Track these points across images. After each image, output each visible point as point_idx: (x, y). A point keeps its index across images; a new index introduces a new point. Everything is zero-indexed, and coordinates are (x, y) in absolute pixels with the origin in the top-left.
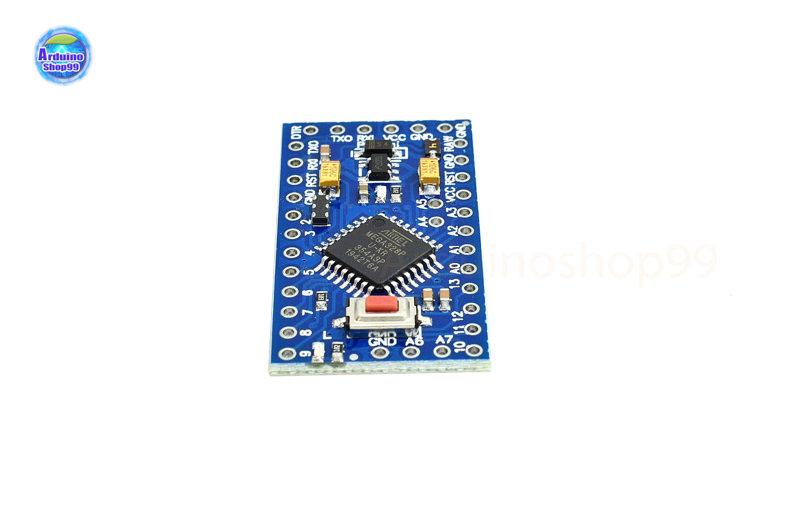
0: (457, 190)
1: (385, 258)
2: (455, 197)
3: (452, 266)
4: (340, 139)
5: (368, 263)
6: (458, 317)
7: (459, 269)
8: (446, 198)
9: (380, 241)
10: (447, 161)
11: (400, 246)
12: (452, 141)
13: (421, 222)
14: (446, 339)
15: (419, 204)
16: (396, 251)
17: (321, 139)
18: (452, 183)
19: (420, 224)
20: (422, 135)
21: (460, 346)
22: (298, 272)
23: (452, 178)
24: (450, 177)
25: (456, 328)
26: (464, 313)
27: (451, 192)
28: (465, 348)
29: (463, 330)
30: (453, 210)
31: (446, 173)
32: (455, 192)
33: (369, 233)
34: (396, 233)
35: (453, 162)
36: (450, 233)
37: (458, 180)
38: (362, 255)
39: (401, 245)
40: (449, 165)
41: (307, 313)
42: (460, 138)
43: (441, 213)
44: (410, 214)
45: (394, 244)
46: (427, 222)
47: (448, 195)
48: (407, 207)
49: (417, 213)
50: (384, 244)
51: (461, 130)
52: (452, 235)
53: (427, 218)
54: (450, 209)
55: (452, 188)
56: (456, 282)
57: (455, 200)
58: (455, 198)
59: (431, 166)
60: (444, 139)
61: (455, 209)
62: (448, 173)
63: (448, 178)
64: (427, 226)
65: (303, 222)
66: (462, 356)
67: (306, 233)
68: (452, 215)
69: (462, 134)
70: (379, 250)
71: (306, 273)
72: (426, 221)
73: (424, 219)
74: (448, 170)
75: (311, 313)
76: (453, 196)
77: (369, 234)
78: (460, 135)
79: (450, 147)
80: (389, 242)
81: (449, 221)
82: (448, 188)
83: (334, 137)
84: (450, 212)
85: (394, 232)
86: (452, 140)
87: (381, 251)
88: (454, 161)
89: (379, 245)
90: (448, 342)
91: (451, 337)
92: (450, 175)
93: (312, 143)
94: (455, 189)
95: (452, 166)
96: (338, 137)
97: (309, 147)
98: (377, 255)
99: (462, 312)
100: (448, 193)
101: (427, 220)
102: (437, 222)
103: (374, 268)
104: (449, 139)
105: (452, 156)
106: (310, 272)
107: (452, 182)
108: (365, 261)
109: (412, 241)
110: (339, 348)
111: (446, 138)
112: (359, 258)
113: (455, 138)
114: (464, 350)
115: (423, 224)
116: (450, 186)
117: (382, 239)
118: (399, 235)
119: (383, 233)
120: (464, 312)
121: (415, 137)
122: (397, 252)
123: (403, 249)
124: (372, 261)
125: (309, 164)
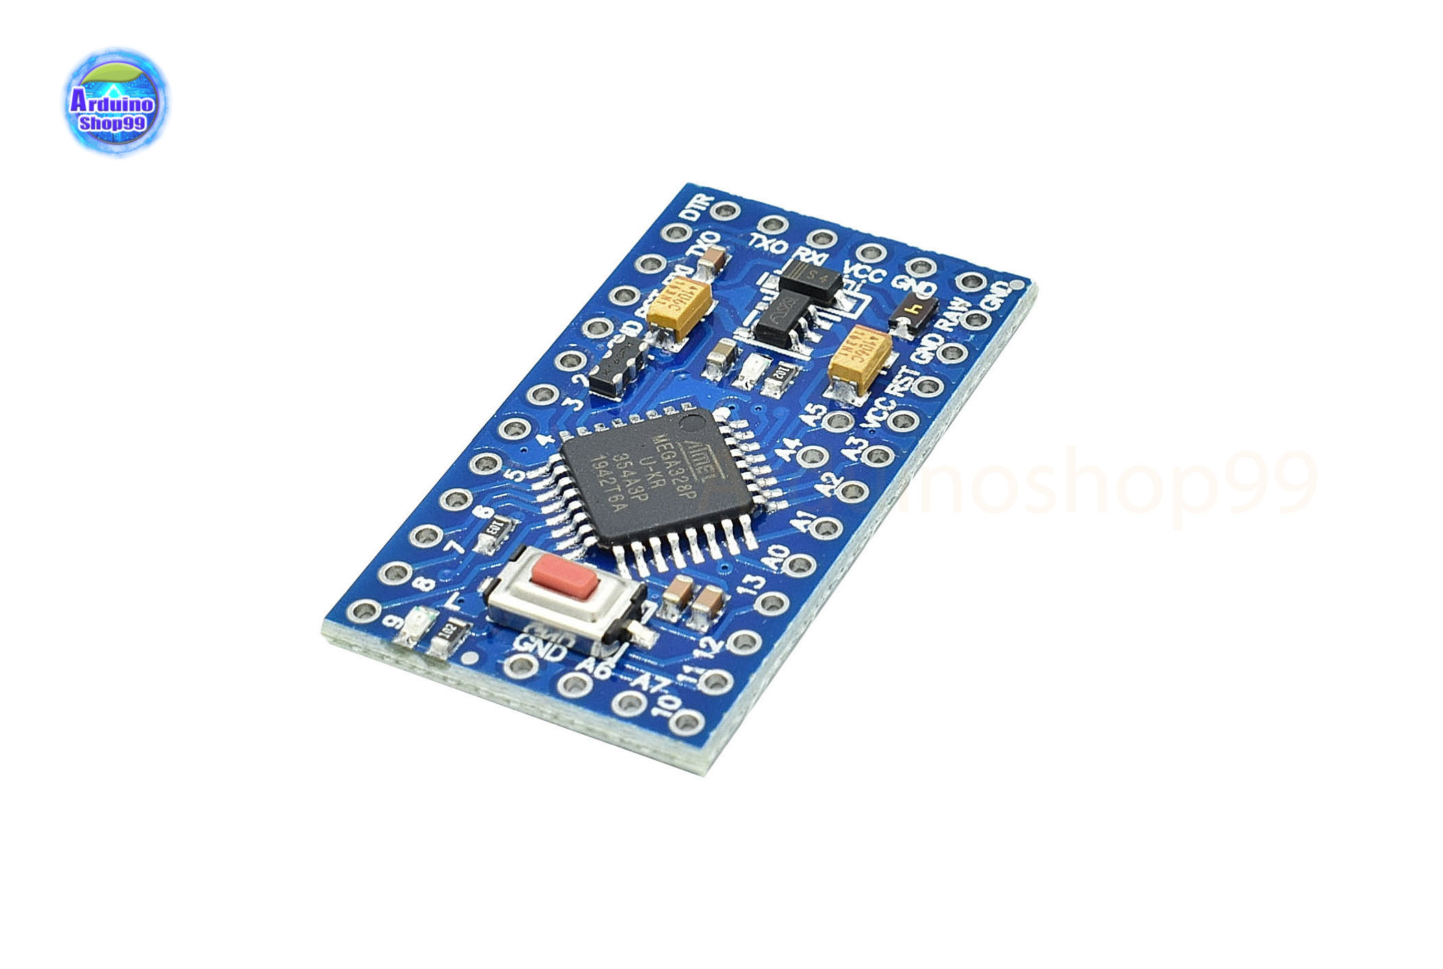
0: (896, 410)
1: (652, 493)
2: (884, 420)
3: (774, 550)
4: (765, 244)
5: (617, 492)
6: (708, 649)
7: (782, 560)
8: (866, 417)
9: (669, 457)
10: (923, 347)
11: (696, 478)
12: (964, 312)
13: (785, 447)
14: (653, 682)
15: (808, 414)
16: (682, 487)
17: (730, 234)
18: (900, 392)
19: (779, 452)
20: (917, 284)
21: (668, 707)
22: (498, 468)
23: (906, 383)
24: (906, 379)
25: (687, 669)
26: (724, 647)
27: (884, 408)
28: (674, 712)
29: (697, 676)
30: (860, 445)
31: (904, 369)
32: (890, 412)
33: (662, 436)
35: (934, 352)
36: (818, 487)
37: (915, 390)
38: (618, 474)
39: (699, 478)
40: (922, 357)
41: (455, 549)
42: (984, 310)
43: (835, 443)
44: (778, 426)
45: (688, 473)
46: (794, 453)
47: (874, 413)
48: (781, 412)
49: (793, 426)
50: (671, 466)
51: (997, 296)
52: (819, 492)
53: (801, 445)
54: (856, 442)
55: (892, 402)
56: (757, 582)
57: (879, 426)
58: (883, 423)
59: (865, 345)
60: (952, 303)
61: (866, 443)
62: (907, 371)
63: (899, 380)
64: (788, 460)
65: (578, 379)
66: (659, 725)
67: (568, 401)
68: (850, 454)
69: (992, 304)
70: (653, 475)
71: (509, 475)
72: (794, 449)
73: (792, 443)
74: (911, 366)
75: (461, 550)
76: (881, 419)
77: (660, 439)
78: (988, 304)
79: (950, 321)
80: (683, 465)
81: (838, 464)
82: (884, 399)
83: (756, 236)
84: (851, 447)
85: (707, 451)
86: (966, 309)
87: (655, 479)
88: (937, 353)
89: (660, 466)
90: (653, 690)
91: (666, 681)
92: (908, 375)
93: (707, 236)
94: (895, 405)
95: (925, 359)
96: (764, 238)
97: (698, 241)
98: (643, 483)
99: (721, 643)
100: (877, 410)
101: (797, 448)
102: (813, 457)
103: (617, 506)
104: (960, 306)
105: (942, 340)
106: (517, 476)
107: (902, 391)
108: (615, 486)
109: (724, 477)
110: (452, 633)
111: (958, 303)
112: (606, 478)
113: (975, 307)
114: (668, 714)
115: (784, 454)
116: (890, 397)
117: (674, 457)
118: (711, 458)
119: (685, 446)
120: (727, 646)
121: (900, 283)
122: (683, 490)
123: (697, 486)
124: (624, 490)
125: (672, 274)
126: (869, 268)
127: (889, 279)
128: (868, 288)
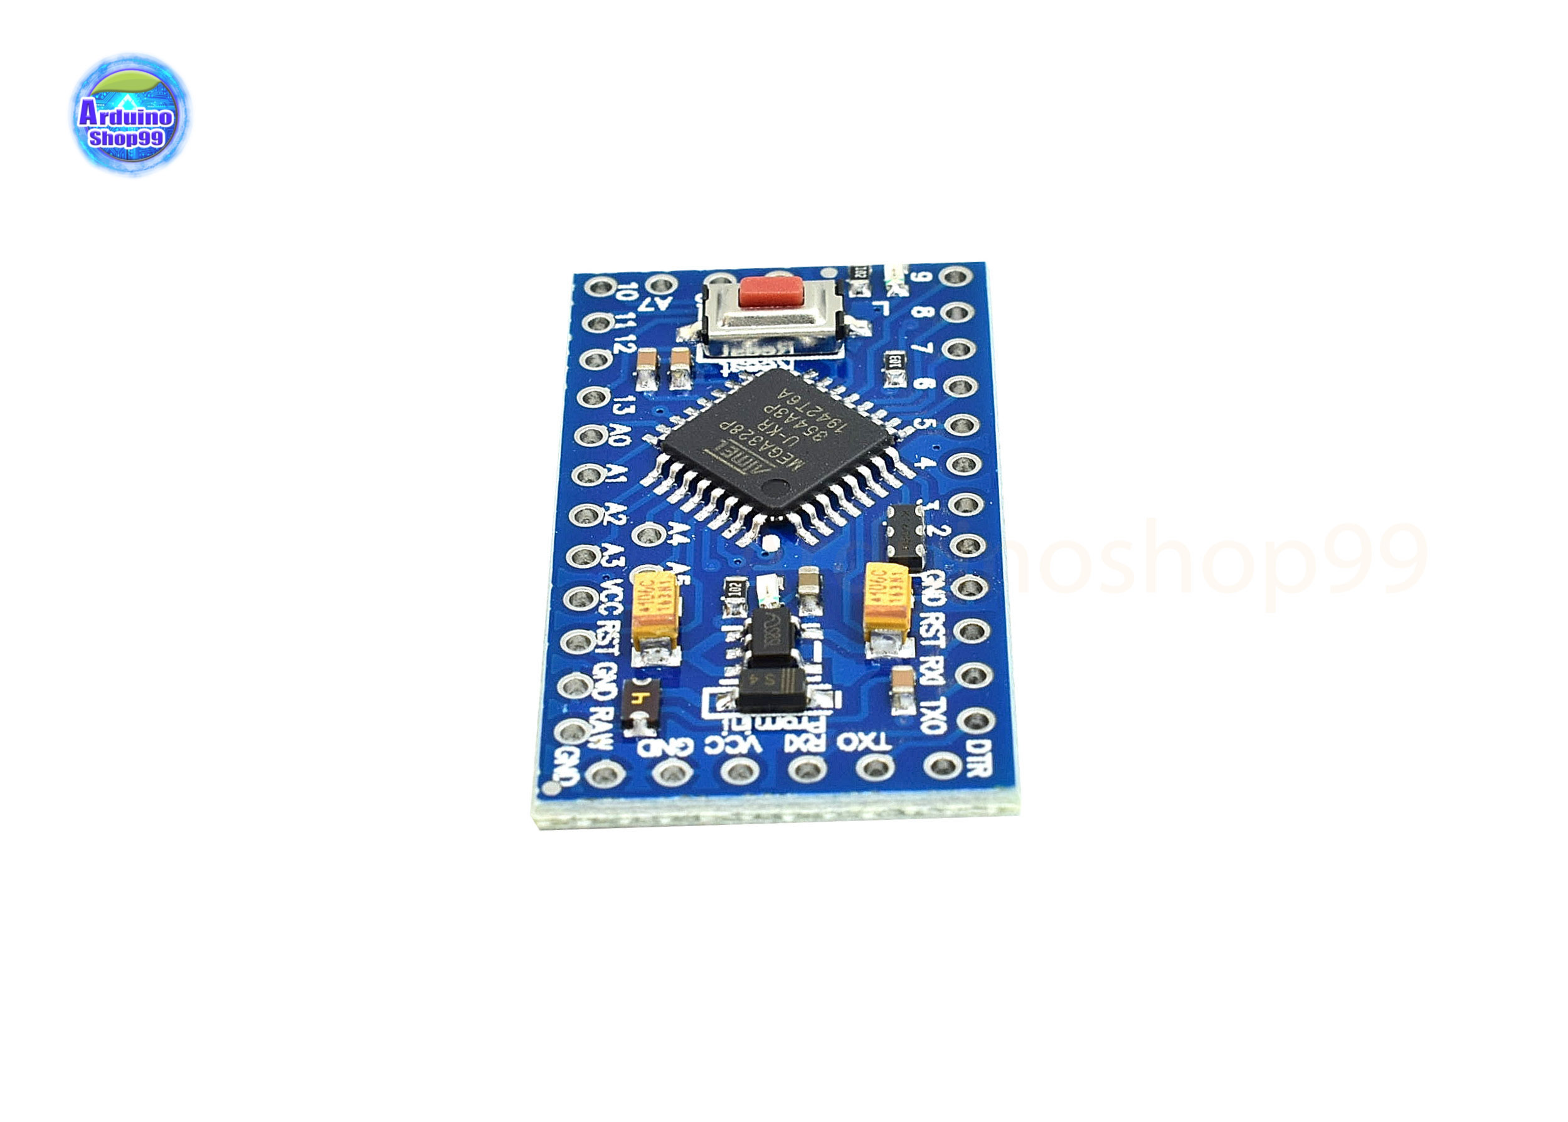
0: (597, 607)
1: (766, 416)
2: (602, 592)
3: (625, 440)
4: (867, 740)
5: (798, 405)
6: (625, 344)
7: (611, 434)
8: (622, 589)
9: (773, 451)
10: (611, 682)
11: (731, 440)
12: (592, 735)
13: (683, 533)
14: (653, 304)
15: (684, 573)
16: (740, 430)
17: (915, 739)
18: (604, 626)
19: (686, 528)
20: (664, 752)
21: (627, 293)
22: (947, 425)
23: (604, 638)
24: (606, 642)
25: (631, 324)
26: (612, 350)
27: (610, 604)
28: (618, 290)
29: (618, 321)
30: (609, 561)
31: (616, 651)
32: (600, 603)
33: (797, 467)
34: (738, 467)
35: (596, 681)
36: (622, 508)
37: (589, 634)
38: (811, 422)
39: (730, 442)
40: (605, 670)
41: (922, 346)
42: (570, 745)
43: (638, 556)
44: (706, 553)
45: (745, 443)
46: (670, 533)
47: (617, 596)
48: (712, 567)
49: (690, 554)
50: (766, 444)
51: (566, 767)
52: (618, 504)
53: (669, 542)
54: (615, 563)
55: (605, 613)
56: (620, 409)
57: (603, 585)
58: (600, 590)
59: (648, 599)
60: (612, 741)
61: (605, 564)
62: (610, 650)
63: (613, 639)
64: (670, 524)
65: (944, 530)
66: (623, 278)
67: (936, 505)
68: (614, 549)
69: (566, 755)
70: (775, 431)
71: (930, 422)
72: (672, 535)
73: (677, 540)
74: (610, 657)
75: (914, 347)
76: (605, 593)
77: (797, 464)
78: (570, 754)
79: (599, 720)
80: (755, 449)
81: (621, 535)
82: (616, 613)
83: (884, 746)
84: (616, 556)
85: (741, 469)
86: (591, 739)
87: (772, 428)
88: (592, 682)
89: (777, 440)
90: (648, 300)
91: (642, 308)
92: (607, 647)
93: (937, 727)
94: (600, 611)
95: (600, 669)
96: (873, 747)
97: (945, 718)
98: (780, 422)
99: (616, 352)
100: (616, 599)
101: (670, 537)
102: (646, 533)
103: (787, 394)
104: (599, 741)
105: (596, 697)
106: (922, 423)
107: (603, 628)
108: (805, 410)
109: (706, 450)
110: (856, 272)
111: (605, 743)
112: (820, 414)
113: (583, 747)
114: (620, 287)
115: (678, 527)
116: (611, 617)
117: (770, 453)
118: (731, 463)
119: (768, 467)
120: (610, 352)
121: (683, 745)
122: (738, 428)
123: (726, 434)
124: (792, 408)
125: (942, 671)
126: (730, 750)
127: (699, 746)
128: (716, 728)
